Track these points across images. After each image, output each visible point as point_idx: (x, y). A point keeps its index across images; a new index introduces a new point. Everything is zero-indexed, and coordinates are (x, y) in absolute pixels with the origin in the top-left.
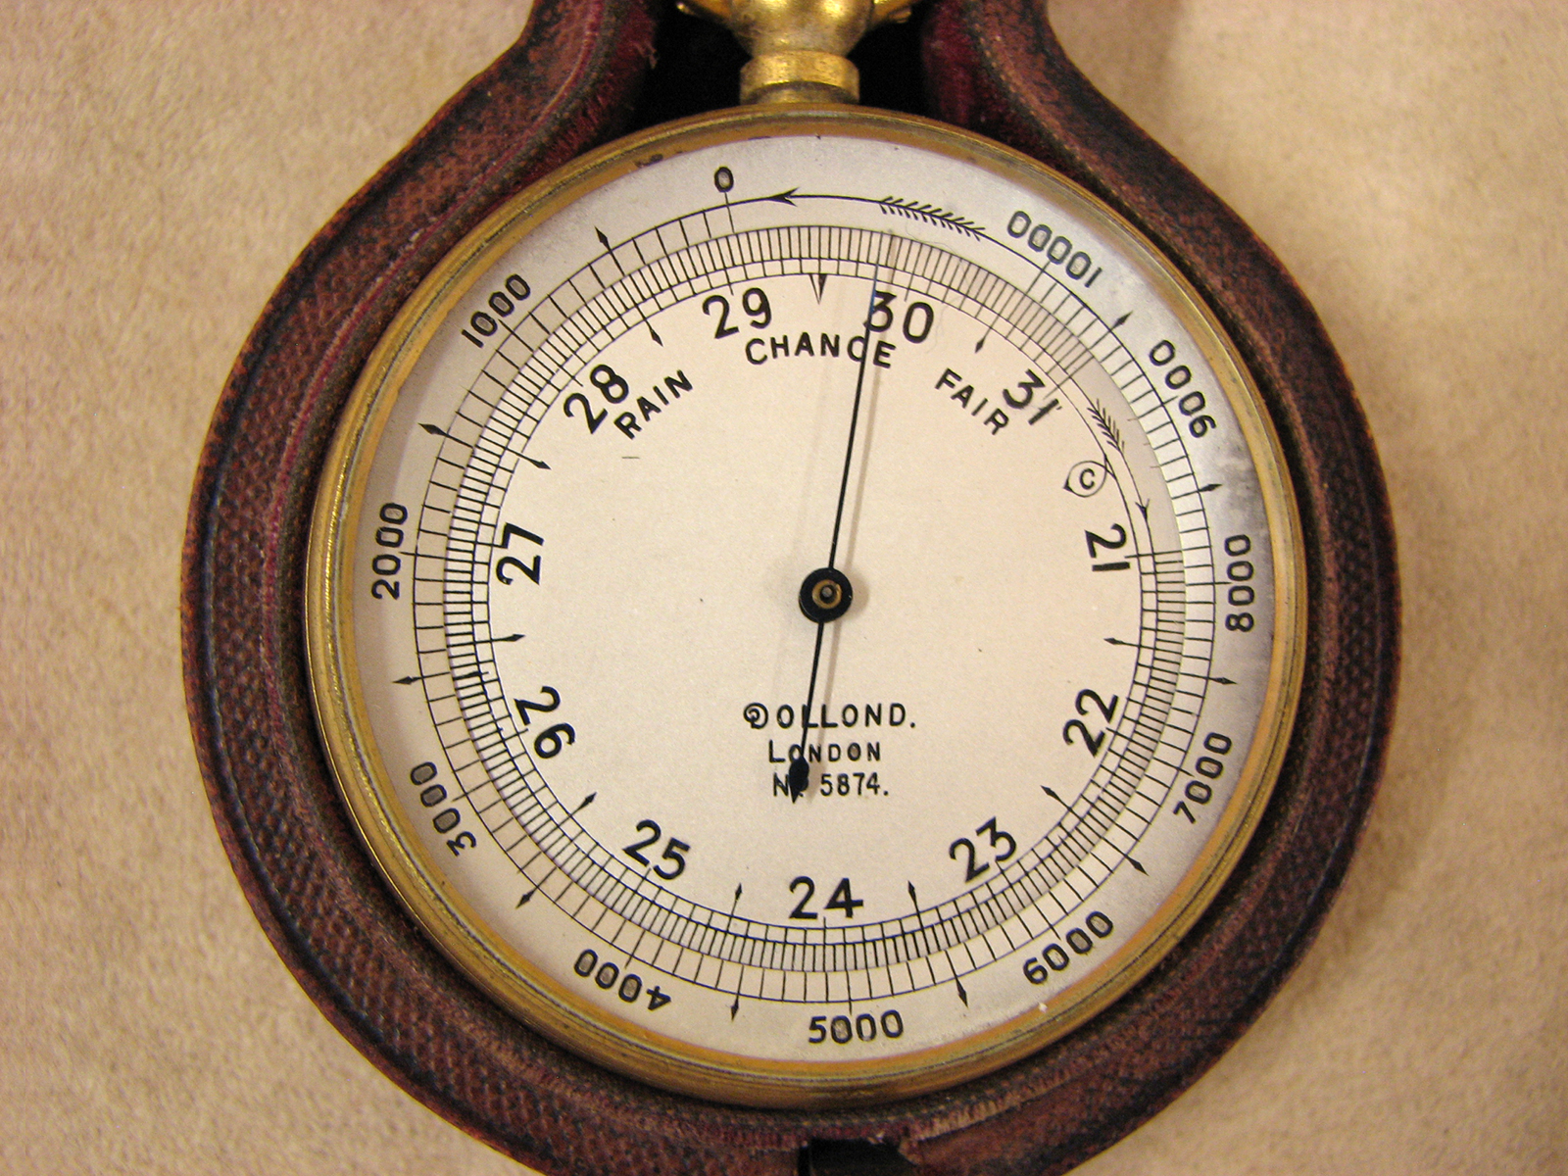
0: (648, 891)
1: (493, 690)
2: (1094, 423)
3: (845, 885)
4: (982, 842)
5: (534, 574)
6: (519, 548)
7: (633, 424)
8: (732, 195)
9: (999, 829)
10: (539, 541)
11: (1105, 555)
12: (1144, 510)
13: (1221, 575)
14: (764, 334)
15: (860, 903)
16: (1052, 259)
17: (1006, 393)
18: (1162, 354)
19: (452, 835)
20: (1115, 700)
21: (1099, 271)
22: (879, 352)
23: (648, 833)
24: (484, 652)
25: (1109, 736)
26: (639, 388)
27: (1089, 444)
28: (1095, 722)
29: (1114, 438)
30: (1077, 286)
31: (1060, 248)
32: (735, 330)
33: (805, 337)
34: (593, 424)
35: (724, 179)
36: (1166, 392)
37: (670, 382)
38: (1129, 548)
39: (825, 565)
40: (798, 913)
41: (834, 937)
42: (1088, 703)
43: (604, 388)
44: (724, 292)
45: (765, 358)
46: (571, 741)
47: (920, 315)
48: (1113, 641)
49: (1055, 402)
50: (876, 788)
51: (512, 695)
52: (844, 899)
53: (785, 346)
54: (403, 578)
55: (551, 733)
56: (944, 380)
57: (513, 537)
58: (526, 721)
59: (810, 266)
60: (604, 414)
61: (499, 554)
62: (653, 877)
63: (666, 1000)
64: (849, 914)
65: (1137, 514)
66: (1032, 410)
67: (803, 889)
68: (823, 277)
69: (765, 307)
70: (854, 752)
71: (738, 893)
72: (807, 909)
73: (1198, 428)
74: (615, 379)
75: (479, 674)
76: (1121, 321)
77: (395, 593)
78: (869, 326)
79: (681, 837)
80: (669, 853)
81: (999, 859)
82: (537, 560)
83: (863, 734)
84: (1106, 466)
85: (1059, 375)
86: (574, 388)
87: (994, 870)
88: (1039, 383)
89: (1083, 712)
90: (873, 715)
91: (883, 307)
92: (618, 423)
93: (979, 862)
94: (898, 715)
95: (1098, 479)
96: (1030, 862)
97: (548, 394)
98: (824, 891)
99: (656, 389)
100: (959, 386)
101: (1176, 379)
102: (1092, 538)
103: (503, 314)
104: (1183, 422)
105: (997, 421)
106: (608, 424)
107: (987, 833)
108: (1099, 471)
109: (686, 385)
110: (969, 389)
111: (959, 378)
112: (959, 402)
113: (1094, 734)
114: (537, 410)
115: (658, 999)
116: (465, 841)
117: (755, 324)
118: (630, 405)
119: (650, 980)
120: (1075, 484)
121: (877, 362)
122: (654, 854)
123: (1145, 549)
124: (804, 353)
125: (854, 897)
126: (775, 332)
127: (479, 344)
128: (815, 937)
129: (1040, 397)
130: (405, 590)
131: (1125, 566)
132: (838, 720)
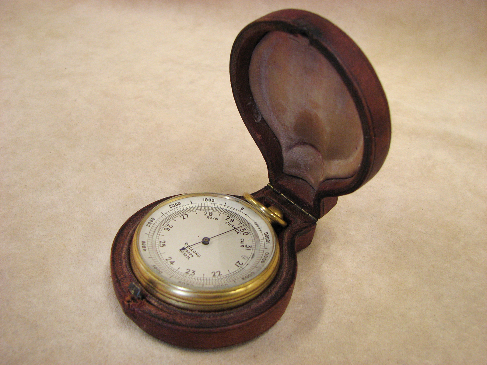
0: (157, 245)
1: (168, 222)
2: (252, 255)
3: (174, 262)
4: (191, 272)
5: (184, 219)
6: (186, 216)
7: (208, 218)
8: (241, 211)
9: (195, 272)
10: (188, 217)
11: (238, 264)
12: (247, 265)
13: (247, 274)
14: (230, 223)
15: (173, 264)
16: (266, 239)
17: (246, 245)
18: (267, 254)
19: (148, 224)
20: (221, 275)
21: (269, 243)
22: (239, 232)
23: (164, 242)
24: (171, 219)
25: (217, 277)
26: (213, 216)
27: (249, 256)
28: (217, 274)
29: (252, 257)
30: (265, 243)
31: (268, 238)
32: (228, 220)
33: (233, 226)
34: (205, 215)
35: (242, 209)
36: (263, 257)
37: (216, 218)
38: (241, 266)
39: (209, 238)
40: (167, 259)
41: (167, 264)
42: (219, 272)
43: (210, 214)
44: (231, 217)
45: (227, 224)
46: (168, 231)
47: (247, 233)
48: (228, 270)
49: (250, 250)
50: (188, 259)
51: (169, 224)
52: (172, 263)
53: (230, 225)
54: (173, 208)
55: (167, 229)
56: (242, 239)
57: (186, 215)
58: (167, 226)
59: (242, 222)
60: (207, 215)
61: (183, 215)
62: (159, 245)
63: (145, 251)
64: (171, 264)
65: (246, 264)
66: (247, 248)
67: (170, 258)
68: (241, 224)
69: (233, 221)
70: (191, 254)
71: (164, 253)
72: (168, 260)
73: (262, 262)
74: (212, 214)
75: (168, 220)
76: (266, 248)
77: (171, 208)
78: (240, 230)
79: (166, 245)
80: (163, 245)
81: (191, 274)
82: (186, 218)
83: (193, 254)
84: (248, 259)
85: (254, 248)
86: (207, 212)
87: (189, 275)
88: (251, 247)
89: (217, 272)
90: (197, 254)
91: (244, 230)
92: (207, 217)
93: (189, 273)
94: (199, 256)
95: (246, 258)
96: (193, 277)
97: (204, 210)
98: (172, 260)
99: (214, 218)
100: (243, 241)
101: (265, 256)
102: (238, 262)
103: (209, 201)
104: (261, 260)
105: (242, 246)
106: (206, 216)
107: (193, 272)
108: (247, 258)
109: (217, 220)
110: (243, 242)
111: (243, 240)
112: (241, 242)
113: (215, 275)
114: (202, 210)
115: (145, 250)
116: (149, 226)
117: (230, 221)
118: (210, 217)
119: (147, 248)
120: (243, 257)
121: (237, 233)
122: (162, 244)
123: (243, 267)
124: (231, 227)
125: (174, 263)
126: (231, 223)
127: (204, 201)
128: (165, 262)
129: (249, 248)
130: (172, 209)
131: (239, 267)
132: (193, 251)
